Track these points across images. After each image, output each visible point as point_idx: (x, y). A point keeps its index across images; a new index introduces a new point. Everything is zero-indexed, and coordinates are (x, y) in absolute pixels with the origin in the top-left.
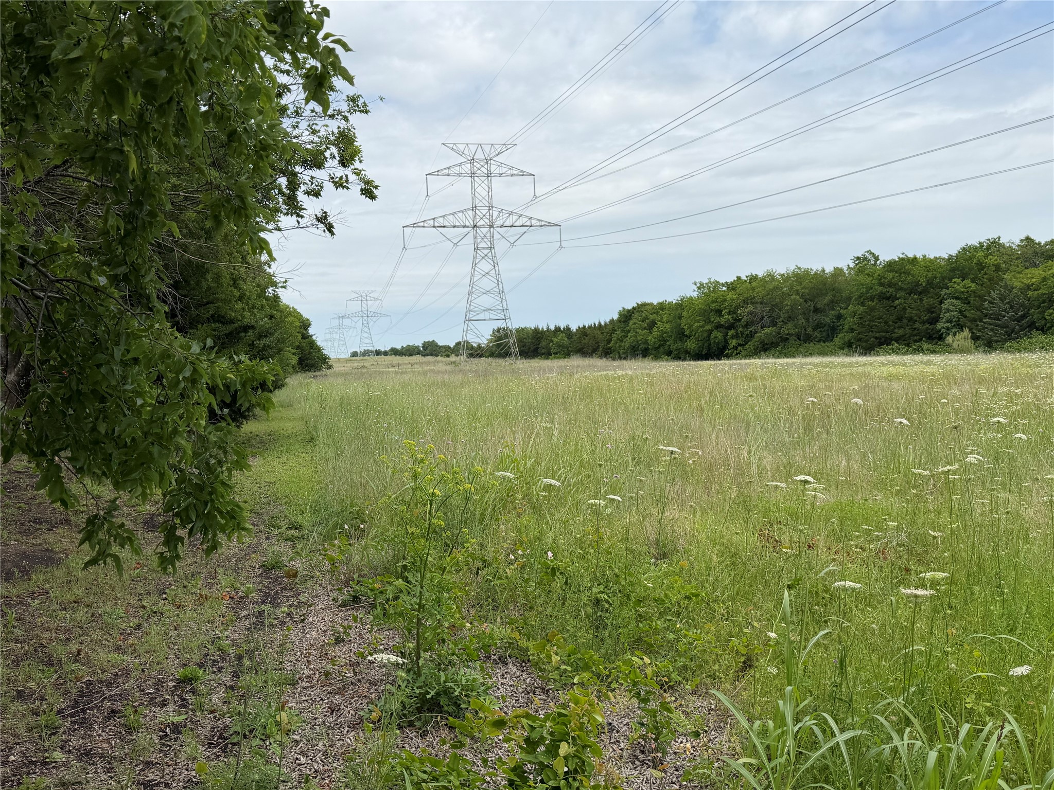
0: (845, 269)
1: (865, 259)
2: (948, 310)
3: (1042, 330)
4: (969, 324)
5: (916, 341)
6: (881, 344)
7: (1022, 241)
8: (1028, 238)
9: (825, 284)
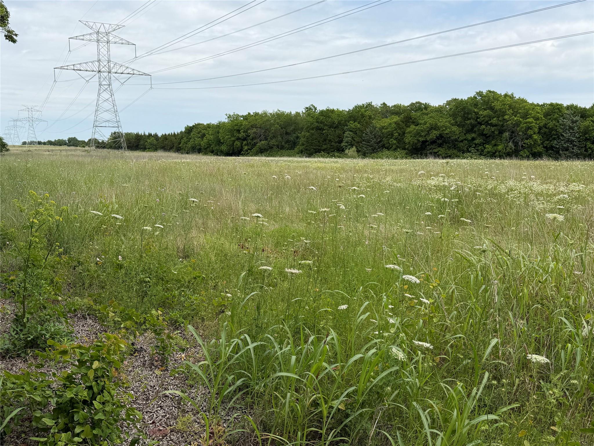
0: (301, 113)
1: (310, 109)
2: (347, 137)
3: (388, 148)
4: (356, 144)
5: (332, 152)
6: (316, 152)
7: (381, 105)
8: (384, 104)
9: (291, 120)
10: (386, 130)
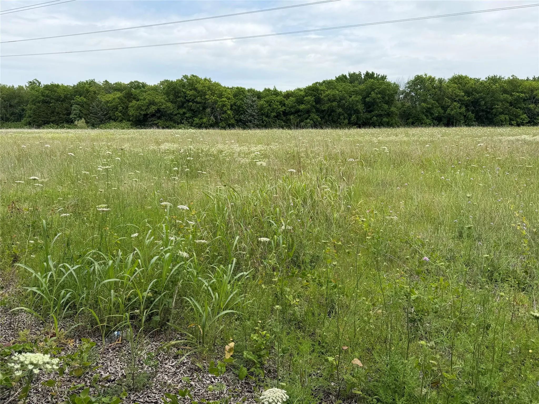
0: (24, 87)
1: (34, 83)
2: (75, 110)
3: (114, 120)
4: (84, 116)
5: (61, 123)
6: (45, 124)
8: (106, 81)
9: (14, 93)
10: (111, 104)
